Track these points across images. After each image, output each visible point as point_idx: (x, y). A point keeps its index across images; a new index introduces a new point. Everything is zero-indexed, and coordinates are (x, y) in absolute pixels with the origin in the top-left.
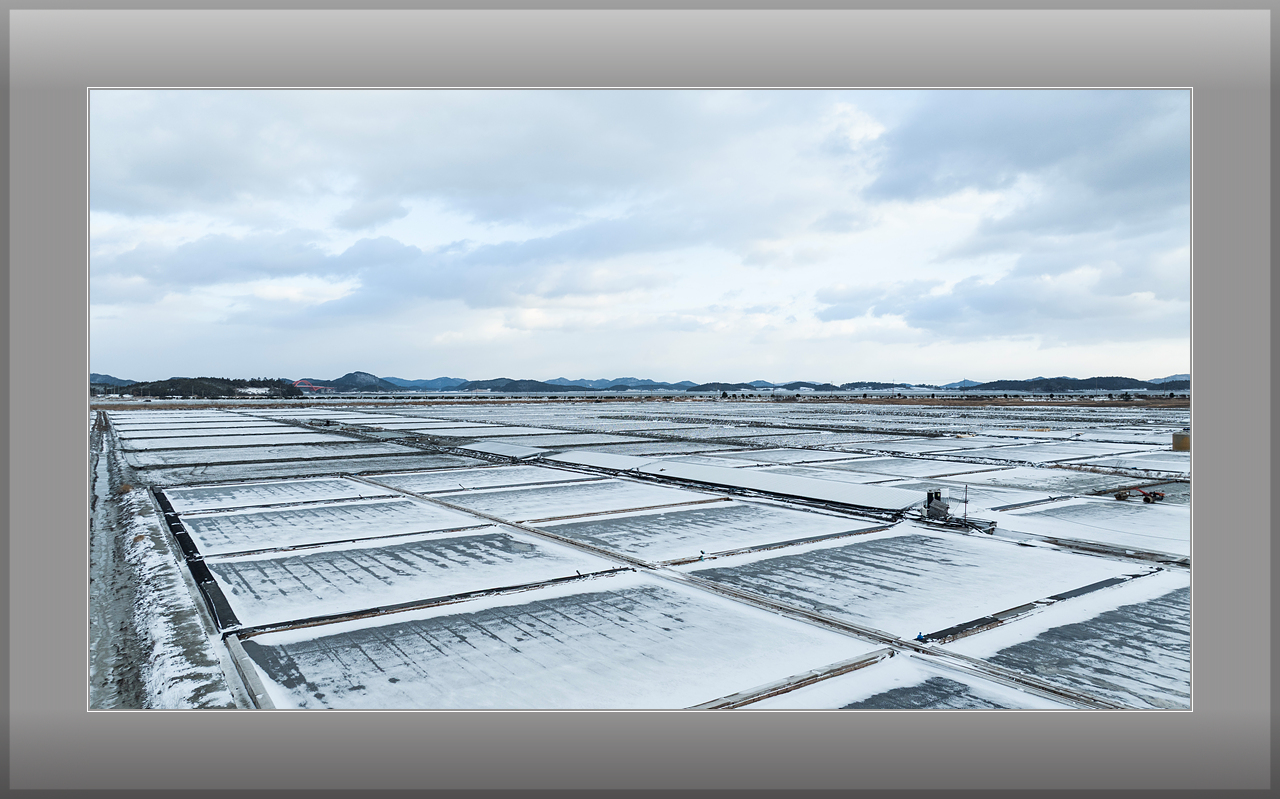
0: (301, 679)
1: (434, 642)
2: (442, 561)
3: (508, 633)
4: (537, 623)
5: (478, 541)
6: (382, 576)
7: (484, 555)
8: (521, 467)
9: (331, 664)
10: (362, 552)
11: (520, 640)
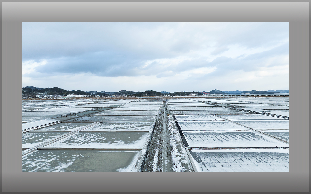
0: (201, 161)
1: (233, 158)
2: (236, 138)
3: (254, 160)
4: (263, 159)
5: (246, 134)
6: (220, 140)
7: (247, 138)
8: (259, 115)
9: (208, 159)
10: (216, 133)
11: (257, 162)
